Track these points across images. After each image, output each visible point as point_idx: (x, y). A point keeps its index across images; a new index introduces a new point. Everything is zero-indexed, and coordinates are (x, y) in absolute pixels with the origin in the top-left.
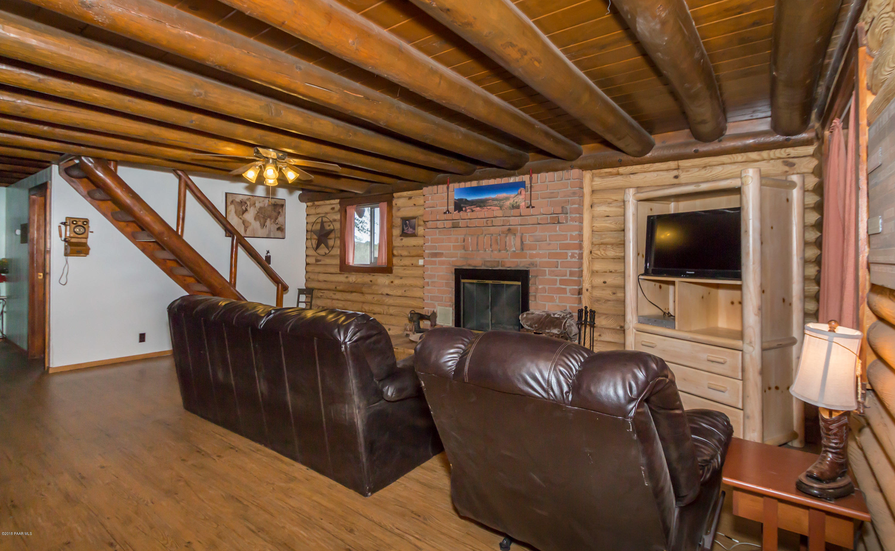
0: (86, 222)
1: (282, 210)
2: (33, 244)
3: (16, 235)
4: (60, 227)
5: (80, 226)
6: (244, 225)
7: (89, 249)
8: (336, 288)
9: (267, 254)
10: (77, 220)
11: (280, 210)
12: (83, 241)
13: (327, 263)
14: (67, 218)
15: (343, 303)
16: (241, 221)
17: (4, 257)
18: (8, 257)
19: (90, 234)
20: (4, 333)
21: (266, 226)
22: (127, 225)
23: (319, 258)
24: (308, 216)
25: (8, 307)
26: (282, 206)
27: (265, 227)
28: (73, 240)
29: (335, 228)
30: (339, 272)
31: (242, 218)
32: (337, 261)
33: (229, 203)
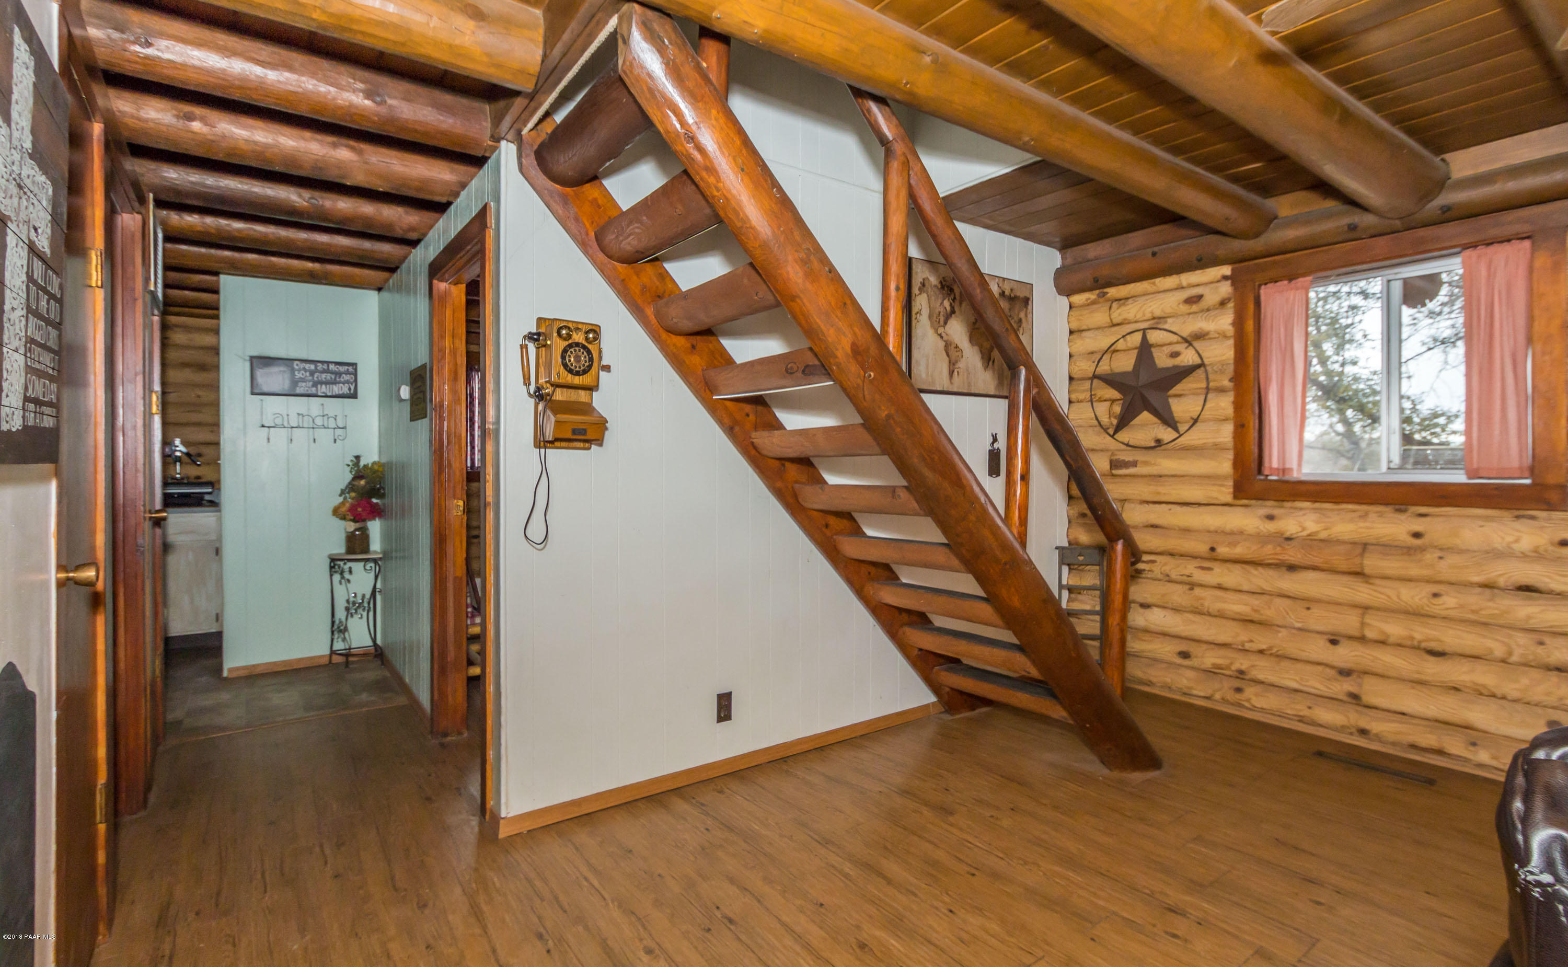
0: (594, 331)
1: (1026, 315)
2: (442, 419)
3: (402, 400)
4: (523, 347)
5: (577, 344)
6: (948, 355)
7: (602, 424)
8: (1213, 549)
9: (993, 443)
10: (570, 325)
11: (1022, 315)
12: (581, 396)
13: (1166, 472)
14: (540, 320)
15: (1256, 601)
16: (941, 344)
17: (375, 458)
18: (383, 460)
19: (603, 374)
20: (379, 642)
21: (993, 361)
22: (693, 347)
23: (1127, 456)
24: (1074, 336)
25: (384, 581)
26: (1027, 301)
27: (991, 363)
28: (560, 395)
29: (1206, 361)
30: (1229, 498)
31: (943, 335)
32: (1225, 466)
33: (915, 290)
